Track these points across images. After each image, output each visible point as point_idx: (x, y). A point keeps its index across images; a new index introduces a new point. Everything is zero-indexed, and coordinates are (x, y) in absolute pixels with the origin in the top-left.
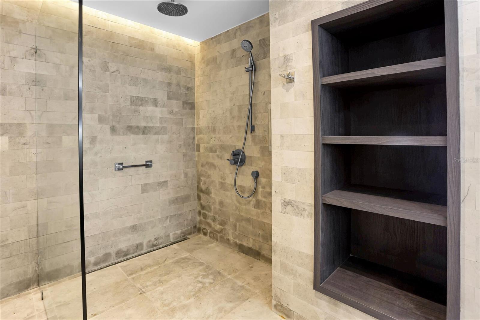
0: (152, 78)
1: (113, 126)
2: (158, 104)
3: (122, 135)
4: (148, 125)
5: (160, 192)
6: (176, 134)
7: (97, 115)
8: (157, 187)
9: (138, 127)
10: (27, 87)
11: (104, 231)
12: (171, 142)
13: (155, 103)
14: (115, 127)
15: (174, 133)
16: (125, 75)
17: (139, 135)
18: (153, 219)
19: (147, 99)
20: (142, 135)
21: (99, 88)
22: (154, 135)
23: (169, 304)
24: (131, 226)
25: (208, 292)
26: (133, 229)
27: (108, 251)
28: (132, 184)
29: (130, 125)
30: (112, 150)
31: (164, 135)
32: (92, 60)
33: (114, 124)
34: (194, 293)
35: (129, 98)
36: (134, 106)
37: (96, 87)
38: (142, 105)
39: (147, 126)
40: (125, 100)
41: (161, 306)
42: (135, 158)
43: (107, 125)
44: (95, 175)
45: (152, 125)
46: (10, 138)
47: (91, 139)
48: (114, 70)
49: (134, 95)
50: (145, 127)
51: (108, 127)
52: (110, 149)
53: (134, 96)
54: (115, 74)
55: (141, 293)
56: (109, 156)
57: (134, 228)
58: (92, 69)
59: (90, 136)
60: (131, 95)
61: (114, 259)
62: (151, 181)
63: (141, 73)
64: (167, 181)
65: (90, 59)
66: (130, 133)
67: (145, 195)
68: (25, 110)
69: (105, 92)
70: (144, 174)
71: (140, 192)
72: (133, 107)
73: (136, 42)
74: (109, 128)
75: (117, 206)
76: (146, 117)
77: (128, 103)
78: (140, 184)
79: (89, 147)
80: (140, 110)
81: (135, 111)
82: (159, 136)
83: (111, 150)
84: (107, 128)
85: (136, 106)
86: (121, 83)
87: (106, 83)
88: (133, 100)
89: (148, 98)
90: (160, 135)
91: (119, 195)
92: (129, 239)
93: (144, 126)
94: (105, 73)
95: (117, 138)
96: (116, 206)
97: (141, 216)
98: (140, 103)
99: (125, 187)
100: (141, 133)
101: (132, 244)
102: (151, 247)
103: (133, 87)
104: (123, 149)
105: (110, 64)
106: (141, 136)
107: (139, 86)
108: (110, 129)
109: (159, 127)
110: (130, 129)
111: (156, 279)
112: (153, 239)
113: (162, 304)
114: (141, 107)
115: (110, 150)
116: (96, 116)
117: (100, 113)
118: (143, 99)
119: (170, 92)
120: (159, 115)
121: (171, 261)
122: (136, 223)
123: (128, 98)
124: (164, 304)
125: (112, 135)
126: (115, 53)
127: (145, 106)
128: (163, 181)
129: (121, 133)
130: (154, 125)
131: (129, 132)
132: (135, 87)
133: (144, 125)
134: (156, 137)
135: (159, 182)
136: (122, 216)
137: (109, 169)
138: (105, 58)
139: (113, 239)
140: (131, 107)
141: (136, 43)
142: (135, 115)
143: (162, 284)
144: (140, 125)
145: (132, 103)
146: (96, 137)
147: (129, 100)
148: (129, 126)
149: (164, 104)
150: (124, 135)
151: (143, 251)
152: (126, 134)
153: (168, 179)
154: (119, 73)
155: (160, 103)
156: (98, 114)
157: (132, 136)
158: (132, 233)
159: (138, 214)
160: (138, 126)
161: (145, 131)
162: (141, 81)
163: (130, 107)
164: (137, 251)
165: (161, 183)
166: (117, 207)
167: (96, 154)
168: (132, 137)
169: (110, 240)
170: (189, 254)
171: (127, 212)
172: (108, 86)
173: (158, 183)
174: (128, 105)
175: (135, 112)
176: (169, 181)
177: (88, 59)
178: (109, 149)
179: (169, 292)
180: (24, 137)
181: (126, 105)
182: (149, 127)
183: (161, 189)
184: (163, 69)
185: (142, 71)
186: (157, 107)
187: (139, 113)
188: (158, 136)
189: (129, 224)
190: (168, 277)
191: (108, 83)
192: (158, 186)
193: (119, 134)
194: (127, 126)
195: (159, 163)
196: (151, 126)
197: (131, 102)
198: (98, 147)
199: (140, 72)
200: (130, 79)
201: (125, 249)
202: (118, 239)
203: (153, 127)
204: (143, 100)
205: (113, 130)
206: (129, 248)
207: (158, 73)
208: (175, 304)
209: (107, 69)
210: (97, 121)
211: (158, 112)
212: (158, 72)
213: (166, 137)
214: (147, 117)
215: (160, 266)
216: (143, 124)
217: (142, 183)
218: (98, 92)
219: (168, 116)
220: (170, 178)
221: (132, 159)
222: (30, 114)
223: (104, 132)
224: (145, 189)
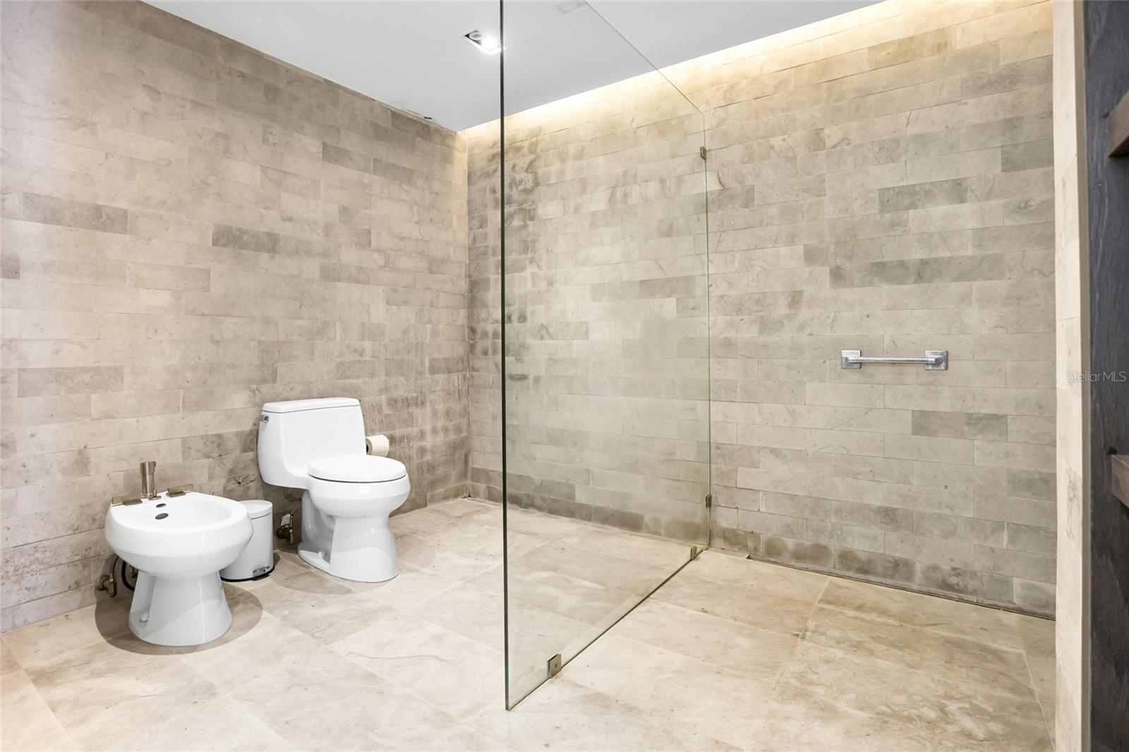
0: (944, 127)
1: (838, 268)
2: (969, 194)
3: (859, 287)
4: (934, 256)
5: (975, 442)
6: (1043, 274)
7: (803, 246)
8: (966, 429)
9: (902, 264)
10: (695, 217)
11: (816, 496)
12: (1020, 298)
13: (958, 191)
14: (841, 269)
15: (1035, 273)
16: (863, 145)
17: (905, 283)
18: (948, 511)
19: (928, 187)
20: (916, 282)
21: (805, 191)
22: (954, 281)
23: (811, 683)
24: (879, 508)
25: (924, 739)
26: (885, 516)
27: (824, 542)
28: (884, 406)
29: (881, 260)
30: (835, 319)
31: (991, 279)
32: (789, 137)
33: (839, 261)
34: (889, 711)
35: (875, 195)
36: (888, 212)
37: (798, 190)
38: (914, 206)
39: (931, 259)
40: (866, 202)
41: (792, 673)
42: (894, 342)
43: (823, 265)
44: (798, 372)
45: (948, 255)
46: (678, 300)
47: (790, 298)
48: (835, 141)
49: (890, 186)
50: (924, 263)
51: (826, 269)
52: (831, 318)
53: (889, 189)
54: (839, 148)
55: (797, 635)
56: (828, 333)
57: (888, 516)
58: (790, 154)
59: (789, 292)
60: (879, 187)
61: (835, 565)
62: (944, 406)
63: (908, 124)
64: (1005, 416)
65: (786, 136)
66: (879, 280)
67: (923, 440)
68: (695, 255)
69: (817, 196)
70: (921, 384)
71: (909, 430)
72: (888, 216)
73: (889, 50)
74: (828, 271)
75: (847, 449)
76: (925, 236)
77: (875, 208)
78: (908, 410)
79: (787, 314)
80: (907, 220)
81: (893, 225)
82: (974, 283)
83: (833, 322)
84: (824, 272)
85: (896, 211)
86: (855, 166)
87: (819, 176)
88: (886, 199)
89: (931, 183)
90: (976, 280)
91: (852, 426)
92: (876, 538)
93: (921, 260)
94: (817, 154)
95: (846, 294)
96: (844, 448)
97: (910, 491)
98: (907, 202)
99: (866, 408)
100: (913, 279)
101: (881, 551)
102: (940, 587)
103: (887, 165)
104: (861, 319)
105: (827, 131)
106: (911, 287)
107: (903, 158)
108: (831, 275)
109: (971, 258)
110: (882, 271)
111: (854, 636)
112: (946, 568)
113: (800, 673)
114: (911, 211)
115: (829, 321)
116: (801, 249)
117: (807, 242)
118: (918, 189)
119: (1016, 146)
120: (972, 224)
121: (945, 634)
122: (895, 506)
123: (873, 195)
124: (803, 677)
125: (835, 288)
126: (836, 101)
127: (924, 207)
128: (988, 415)
129: (855, 281)
130: (955, 254)
131: (876, 279)
132: (894, 164)
133: (922, 257)
134: (962, 286)
135: (971, 414)
136: (859, 477)
137: (828, 362)
138: (815, 123)
139: (834, 519)
140: (882, 217)
141: (888, 54)
142: (892, 233)
143: (855, 651)
144: (908, 258)
145: (884, 205)
146: (800, 293)
147: (877, 199)
148: (878, 264)
149: (991, 189)
150: (863, 286)
151: (911, 584)
152: (870, 284)
153: (1008, 410)
154: (848, 144)
155: (974, 187)
156: (805, 245)
157: (886, 287)
158: (884, 525)
159: (901, 485)
160: (902, 261)
161: (924, 272)
162: (908, 146)
163: (878, 217)
164: (894, 575)
165: (981, 419)
166: (845, 452)
167: (801, 328)
168: (884, 290)
169: (828, 520)
170: (1024, 652)
171: (871, 472)
172: (825, 181)
173: (970, 416)
174: (875, 214)
175: (893, 227)
176: (1012, 419)
177: (782, 137)
178: (829, 317)
179: (845, 670)
180: (693, 297)
181: (867, 213)
182: (936, 260)
183: (980, 437)
184: (982, 87)
185: (911, 118)
186: (966, 201)
187: (904, 228)
188: (969, 283)
189: (876, 499)
190: (888, 650)
191: (823, 174)
192: (968, 424)
193: (852, 285)
194: (872, 263)
195: (973, 360)
196: (943, 258)
197: (882, 204)
198: (804, 313)
199: (906, 122)
200: (876, 149)
201: (863, 557)
202: (847, 525)
203: (950, 259)
204: (916, 193)
205: (838, 276)
206: (872, 558)
207: (966, 103)
208: (820, 691)
209: (822, 144)
210: (803, 259)
211: (967, 216)
212: (964, 101)
213: (1000, 286)
214: (931, 235)
215: (902, 625)
216: (917, 254)
217: (917, 409)
218: (804, 199)
219: (1008, 223)
220: (1016, 410)
221: (885, 342)
222: (700, 259)
223: (816, 281)
224: (923, 424)
